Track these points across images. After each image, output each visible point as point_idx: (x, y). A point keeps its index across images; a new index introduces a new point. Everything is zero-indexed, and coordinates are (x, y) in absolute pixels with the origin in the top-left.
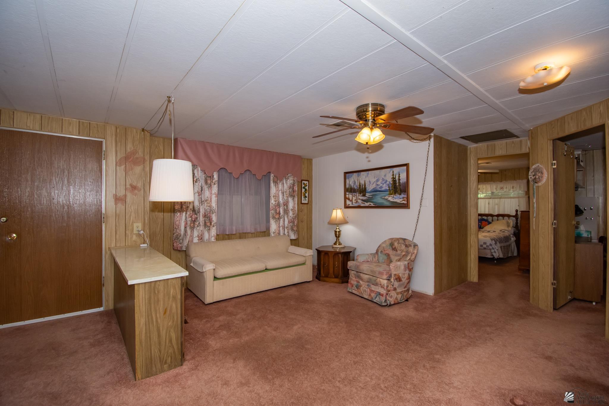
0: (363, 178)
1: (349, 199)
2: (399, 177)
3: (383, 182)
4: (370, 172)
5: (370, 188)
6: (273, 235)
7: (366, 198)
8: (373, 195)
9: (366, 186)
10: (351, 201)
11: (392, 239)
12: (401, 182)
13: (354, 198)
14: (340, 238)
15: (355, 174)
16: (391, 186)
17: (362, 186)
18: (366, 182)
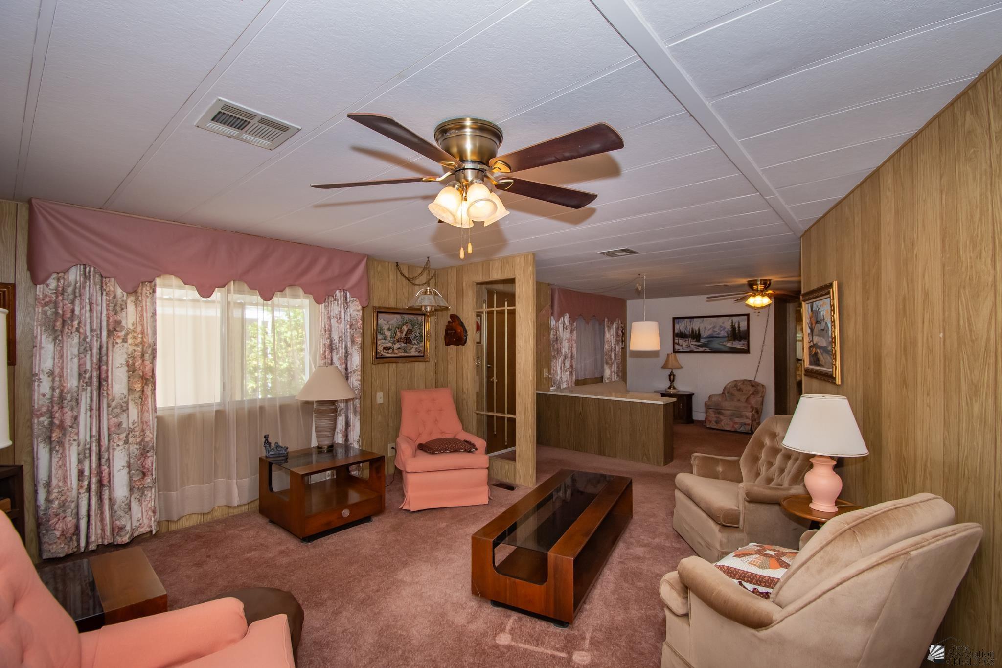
0: (696, 325)
1: (678, 344)
2: (739, 325)
3: (721, 329)
4: (705, 319)
5: (704, 334)
6: (607, 381)
7: (700, 343)
8: (709, 341)
9: (701, 332)
10: (681, 346)
11: (736, 381)
12: (741, 329)
13: (685, 344)
14: (674, 383)
15: (686, 320)
16: (729, 333)
17: (696, 332)
18: (700, 328)
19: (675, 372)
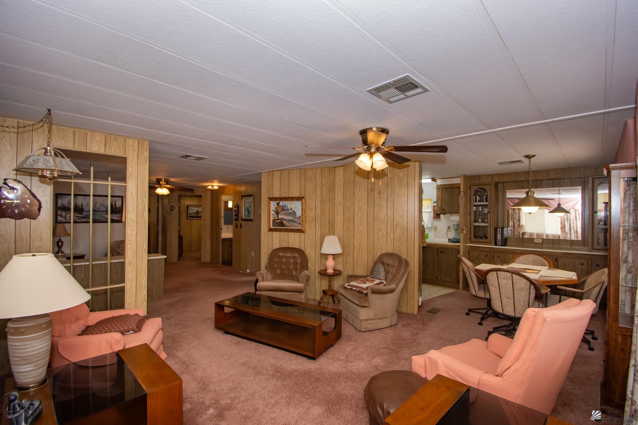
3: (101, 205)
7: (82, 216)
9: (83, 207)
10: (64, 217)
12: (117, 206)
17: (79, 206)
18: (83, 204)
19: (63, 239)
